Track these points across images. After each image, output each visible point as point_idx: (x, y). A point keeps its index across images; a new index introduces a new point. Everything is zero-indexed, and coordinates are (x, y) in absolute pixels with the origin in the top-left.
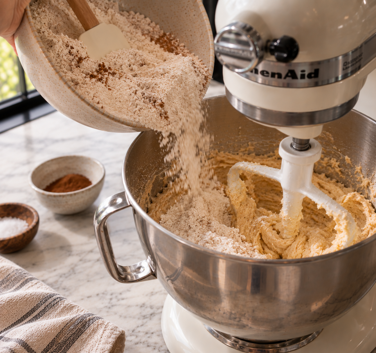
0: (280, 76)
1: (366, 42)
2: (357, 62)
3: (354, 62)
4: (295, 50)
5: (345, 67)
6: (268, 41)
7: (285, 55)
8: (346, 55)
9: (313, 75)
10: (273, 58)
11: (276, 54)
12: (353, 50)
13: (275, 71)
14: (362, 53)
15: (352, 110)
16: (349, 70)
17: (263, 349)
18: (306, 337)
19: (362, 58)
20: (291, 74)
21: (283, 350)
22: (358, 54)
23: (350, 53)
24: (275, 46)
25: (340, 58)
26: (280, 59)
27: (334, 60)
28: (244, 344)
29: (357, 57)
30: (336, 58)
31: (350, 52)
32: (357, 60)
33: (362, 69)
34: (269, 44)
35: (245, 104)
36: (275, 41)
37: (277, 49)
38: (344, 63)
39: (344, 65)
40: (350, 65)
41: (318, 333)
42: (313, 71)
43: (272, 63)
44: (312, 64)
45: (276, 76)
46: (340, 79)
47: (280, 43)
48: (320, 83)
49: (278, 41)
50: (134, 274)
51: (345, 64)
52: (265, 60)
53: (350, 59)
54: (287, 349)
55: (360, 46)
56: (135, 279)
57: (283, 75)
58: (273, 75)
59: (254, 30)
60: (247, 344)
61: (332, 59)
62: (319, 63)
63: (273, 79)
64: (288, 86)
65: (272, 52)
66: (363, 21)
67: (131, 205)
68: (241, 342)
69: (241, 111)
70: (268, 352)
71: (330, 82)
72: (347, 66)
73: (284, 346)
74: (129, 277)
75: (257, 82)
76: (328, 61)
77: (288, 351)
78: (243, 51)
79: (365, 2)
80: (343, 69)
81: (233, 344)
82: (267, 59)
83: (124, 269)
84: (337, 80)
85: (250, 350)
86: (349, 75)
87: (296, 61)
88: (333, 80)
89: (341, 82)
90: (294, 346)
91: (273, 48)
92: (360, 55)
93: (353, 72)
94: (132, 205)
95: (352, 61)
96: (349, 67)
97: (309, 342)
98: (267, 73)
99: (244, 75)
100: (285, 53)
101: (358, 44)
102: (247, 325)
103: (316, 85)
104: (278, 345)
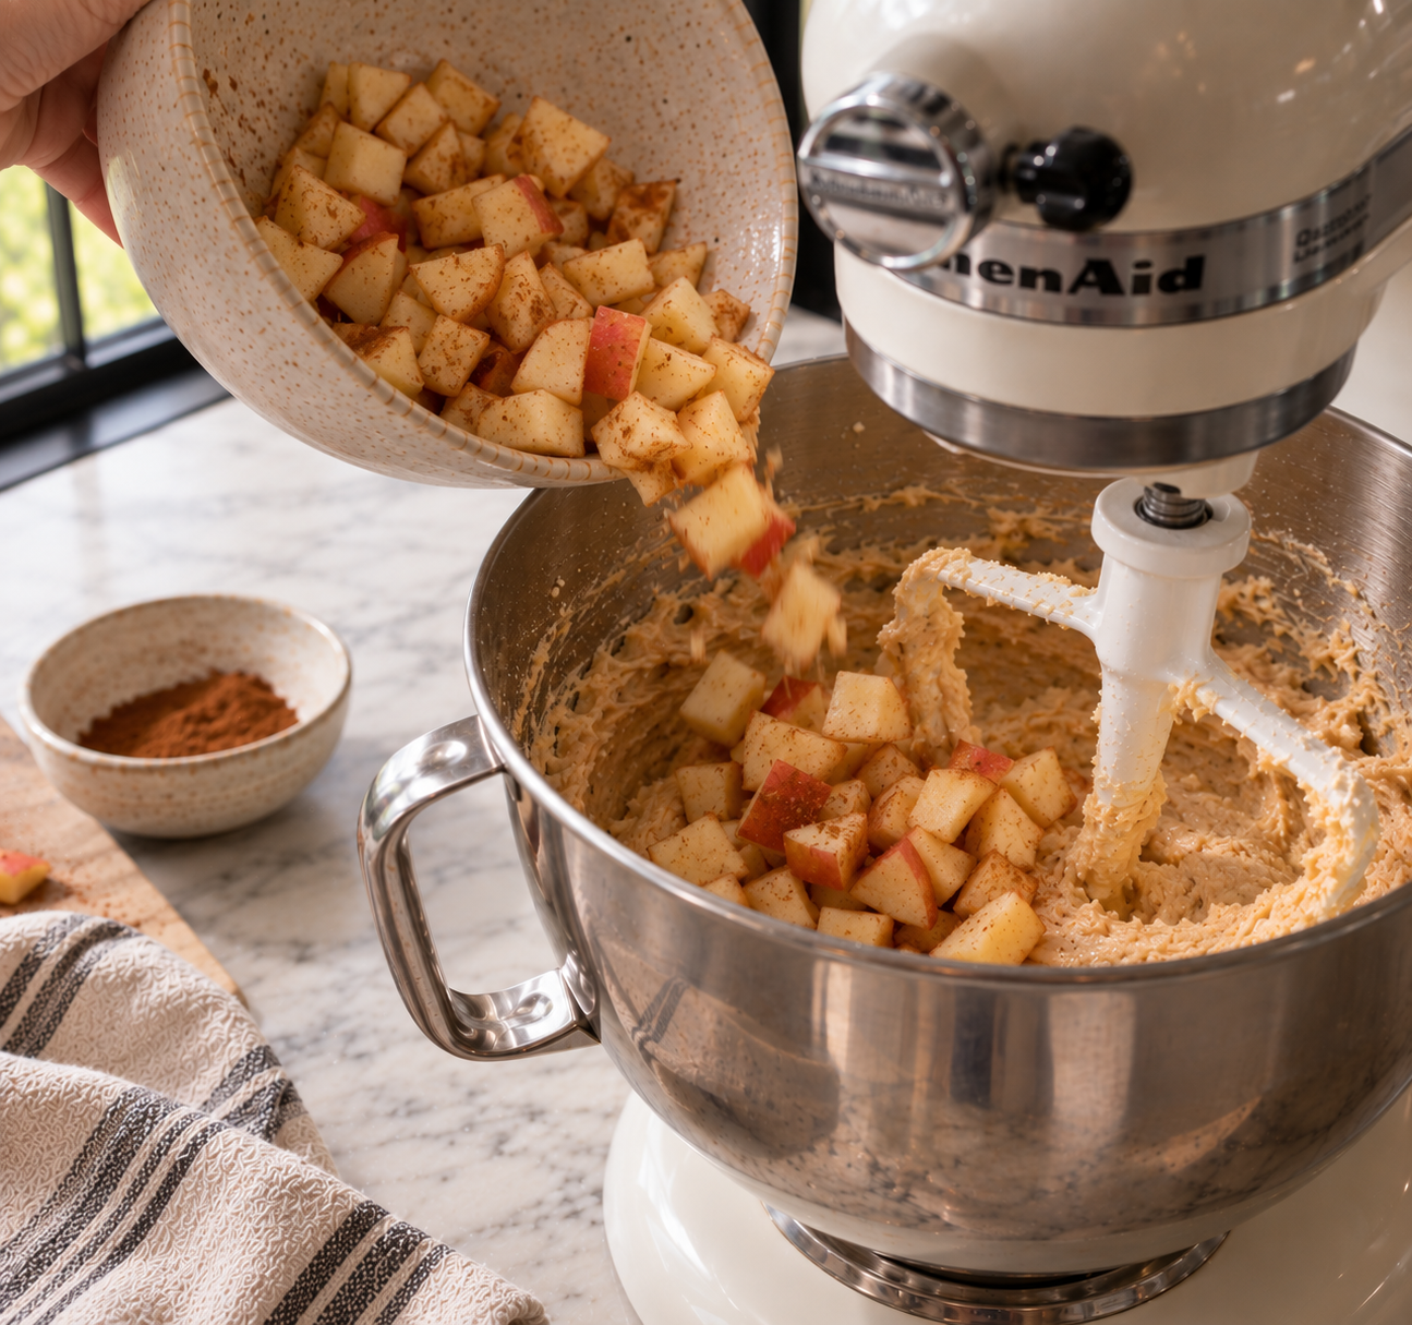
0: (1053, 281)
1: (1383, 156)
2: (1347, 232)
3: (1337, 232)
4: (1117, 182)
5: (1302, 251)
6: (1011, 149)
7: (1079, 204)
8: (1306, 205)
9: (1180, 280)
10: (1030, 214)
11: (1042, 198)
12: (1335, 186)
13: (1036, 262)
14: (1368, 197)
15: (1327, 411)
16: (1319, 261)
17: (999, 1309)
18: (1164, 1261)
19: (1366, 217)
20: (1097, 273)
21: (1076, 1310)
22: (1350, 198)
23: (1323, 198)
24: (1040, 170)
25: (1288, 213)
26: (1055, 219)
27: (1261, 221)
28: (927, 1291)
29: (1349, 212)
30: (1272, 216)
31: (1324, 194)
32: (1350, 223)
33: (1369, 257)
34: (1014, 160)
35: (923, 385)
36: (1038, 148)
37: (1048, 180)
38: (1299, 236)
39: (1300, 243)
40: (1321, 241)
41: (1212, 1247)
42: (1182, 265)
43: (1024, 233)
44: (1178, 237)
45: (1040, 282)
46: (1285, 294)
47: (1056, 157)
48: (1208, 311)
49: (1051, 151)
50: (509, 1025)
51: (1305, 237)
52: (998, 220)
53: (1322, 219)
54: (1091, 1309)
55: (1358, 169)
56: (514, 1043)
57: (1067, 280)
58: (1028, 278)
59: (954, 107)
60: (939, 1288)
61: (1254, 217)
62: (1204, 233)
63: (1028, 292)
64: (1087, 318)
65: (1027, 191)
66: (1372, 75)
67: (503, 769)
68: (912, 1280)
69: (908, 411)
70: (1020, 1318)
71: (1247, 305)
72: (1313, 244)
73: (1077, 1296)
74: (492, 1036)
75: (962, 302)
76: (1240, 225)
77: (1095, 1315)
78: (913, 186)
79: (1379, 6)
80: (1297, 259)
81: (883, 1289)
82: (1007, 217)
83: (475, 1007)
84: (1273, 298)
85: (949, 1312)
86: (1319, 279)
87: (1118, 226)
88: (1259, 297)
89: (1289, 306)
90: (1120, 1298)
91: (1029, 175)
92: (1361, 206)
93: (1334, 269)
94: (506, 766)
95: (1331, 226)
96: (1316, 251)
97: (1175, 1282)
98: (1006, 269)
99: (915, 277)
100: (1075, 193)
101: (1355, 164)
102: (937, 1217)
103: (1193, 315)
104: (1056, 1294)
